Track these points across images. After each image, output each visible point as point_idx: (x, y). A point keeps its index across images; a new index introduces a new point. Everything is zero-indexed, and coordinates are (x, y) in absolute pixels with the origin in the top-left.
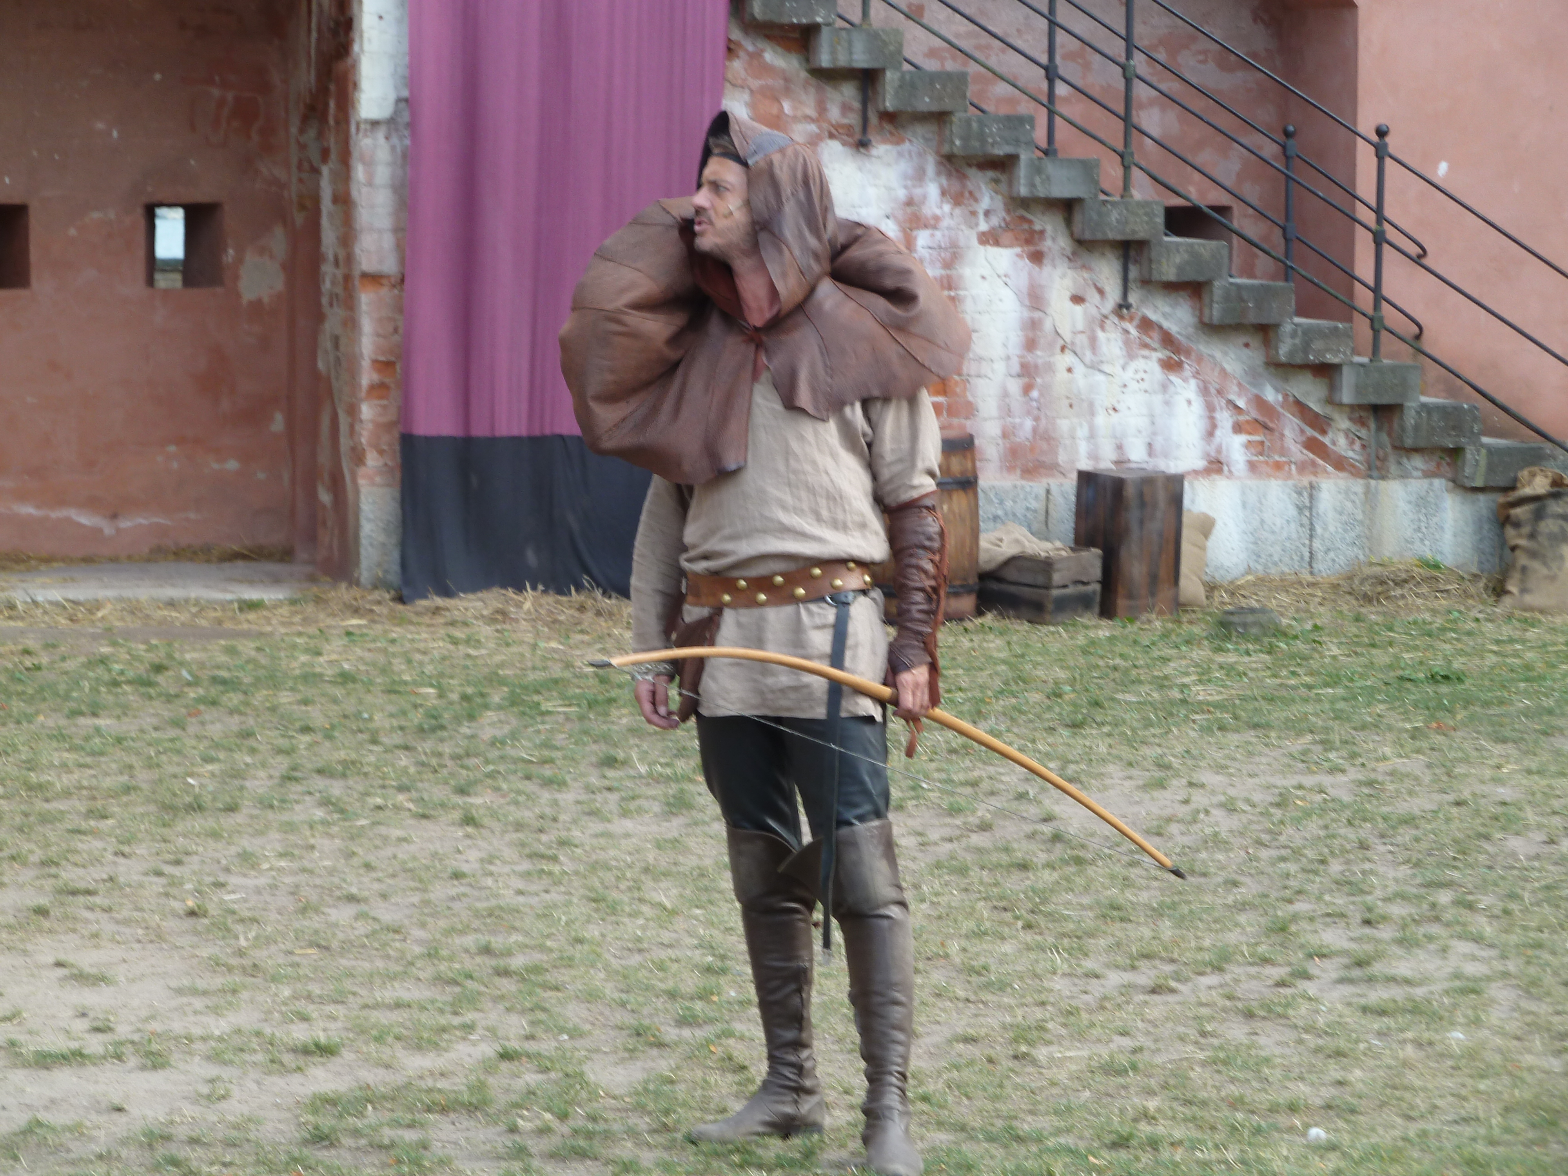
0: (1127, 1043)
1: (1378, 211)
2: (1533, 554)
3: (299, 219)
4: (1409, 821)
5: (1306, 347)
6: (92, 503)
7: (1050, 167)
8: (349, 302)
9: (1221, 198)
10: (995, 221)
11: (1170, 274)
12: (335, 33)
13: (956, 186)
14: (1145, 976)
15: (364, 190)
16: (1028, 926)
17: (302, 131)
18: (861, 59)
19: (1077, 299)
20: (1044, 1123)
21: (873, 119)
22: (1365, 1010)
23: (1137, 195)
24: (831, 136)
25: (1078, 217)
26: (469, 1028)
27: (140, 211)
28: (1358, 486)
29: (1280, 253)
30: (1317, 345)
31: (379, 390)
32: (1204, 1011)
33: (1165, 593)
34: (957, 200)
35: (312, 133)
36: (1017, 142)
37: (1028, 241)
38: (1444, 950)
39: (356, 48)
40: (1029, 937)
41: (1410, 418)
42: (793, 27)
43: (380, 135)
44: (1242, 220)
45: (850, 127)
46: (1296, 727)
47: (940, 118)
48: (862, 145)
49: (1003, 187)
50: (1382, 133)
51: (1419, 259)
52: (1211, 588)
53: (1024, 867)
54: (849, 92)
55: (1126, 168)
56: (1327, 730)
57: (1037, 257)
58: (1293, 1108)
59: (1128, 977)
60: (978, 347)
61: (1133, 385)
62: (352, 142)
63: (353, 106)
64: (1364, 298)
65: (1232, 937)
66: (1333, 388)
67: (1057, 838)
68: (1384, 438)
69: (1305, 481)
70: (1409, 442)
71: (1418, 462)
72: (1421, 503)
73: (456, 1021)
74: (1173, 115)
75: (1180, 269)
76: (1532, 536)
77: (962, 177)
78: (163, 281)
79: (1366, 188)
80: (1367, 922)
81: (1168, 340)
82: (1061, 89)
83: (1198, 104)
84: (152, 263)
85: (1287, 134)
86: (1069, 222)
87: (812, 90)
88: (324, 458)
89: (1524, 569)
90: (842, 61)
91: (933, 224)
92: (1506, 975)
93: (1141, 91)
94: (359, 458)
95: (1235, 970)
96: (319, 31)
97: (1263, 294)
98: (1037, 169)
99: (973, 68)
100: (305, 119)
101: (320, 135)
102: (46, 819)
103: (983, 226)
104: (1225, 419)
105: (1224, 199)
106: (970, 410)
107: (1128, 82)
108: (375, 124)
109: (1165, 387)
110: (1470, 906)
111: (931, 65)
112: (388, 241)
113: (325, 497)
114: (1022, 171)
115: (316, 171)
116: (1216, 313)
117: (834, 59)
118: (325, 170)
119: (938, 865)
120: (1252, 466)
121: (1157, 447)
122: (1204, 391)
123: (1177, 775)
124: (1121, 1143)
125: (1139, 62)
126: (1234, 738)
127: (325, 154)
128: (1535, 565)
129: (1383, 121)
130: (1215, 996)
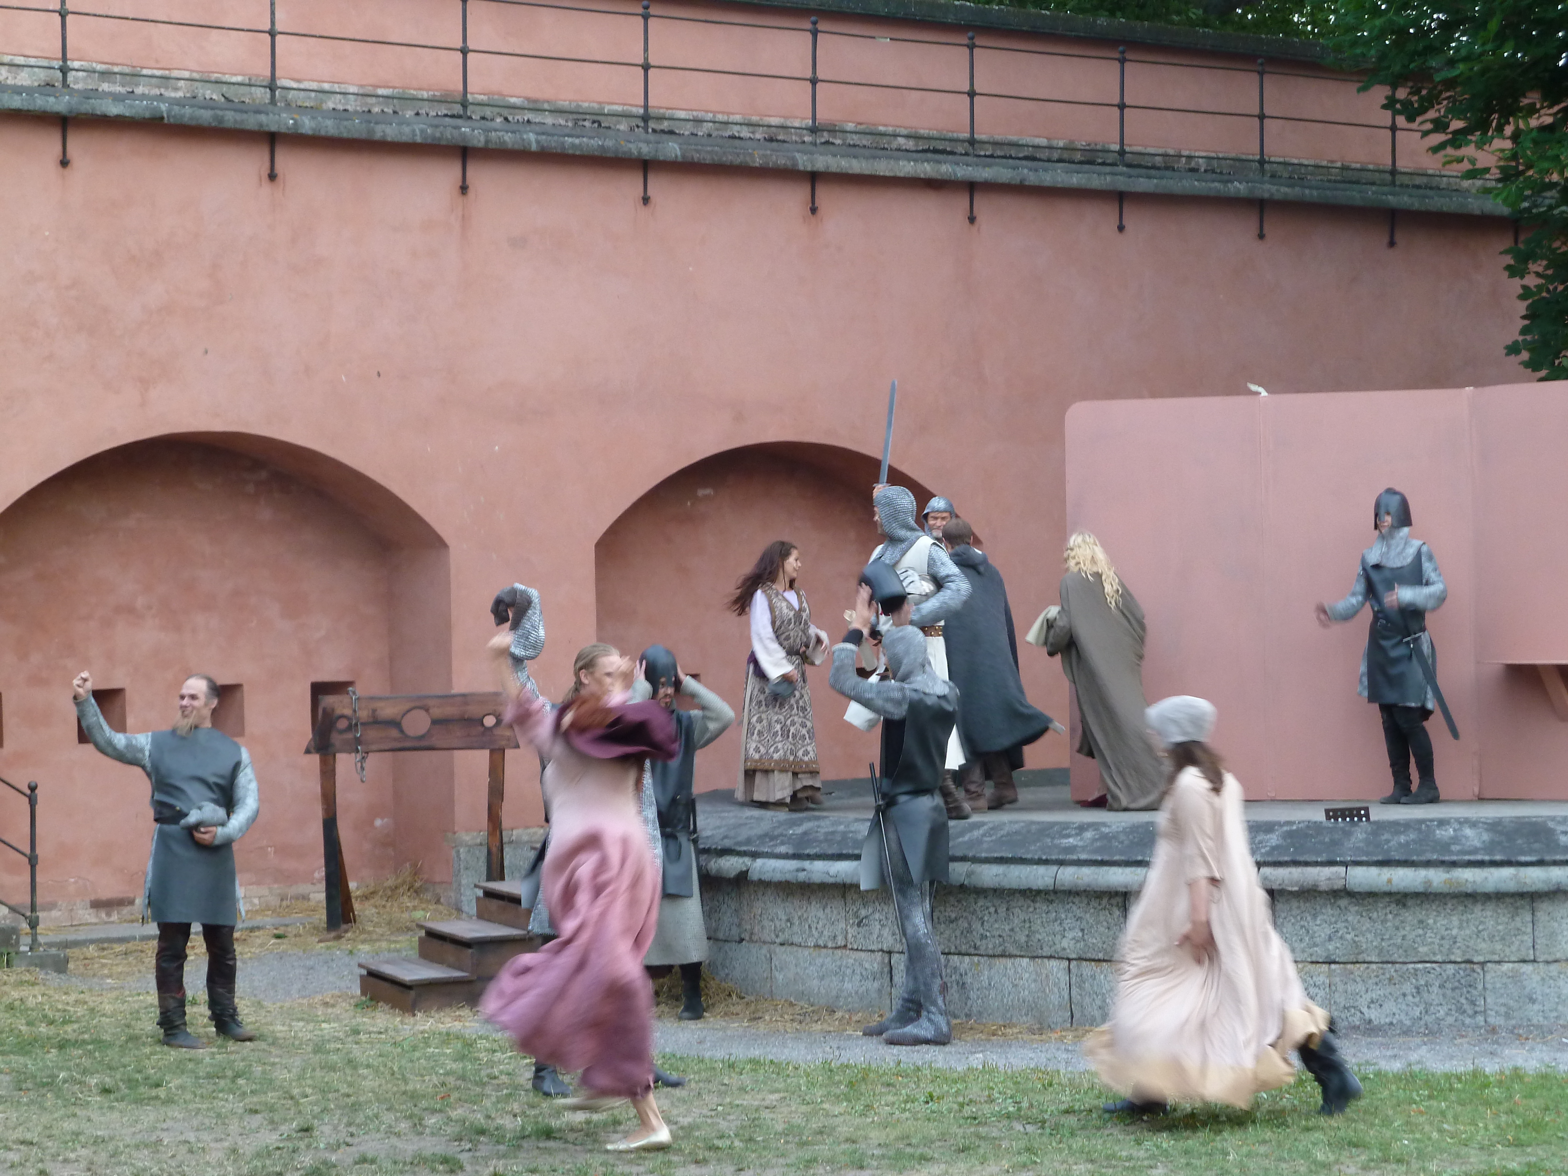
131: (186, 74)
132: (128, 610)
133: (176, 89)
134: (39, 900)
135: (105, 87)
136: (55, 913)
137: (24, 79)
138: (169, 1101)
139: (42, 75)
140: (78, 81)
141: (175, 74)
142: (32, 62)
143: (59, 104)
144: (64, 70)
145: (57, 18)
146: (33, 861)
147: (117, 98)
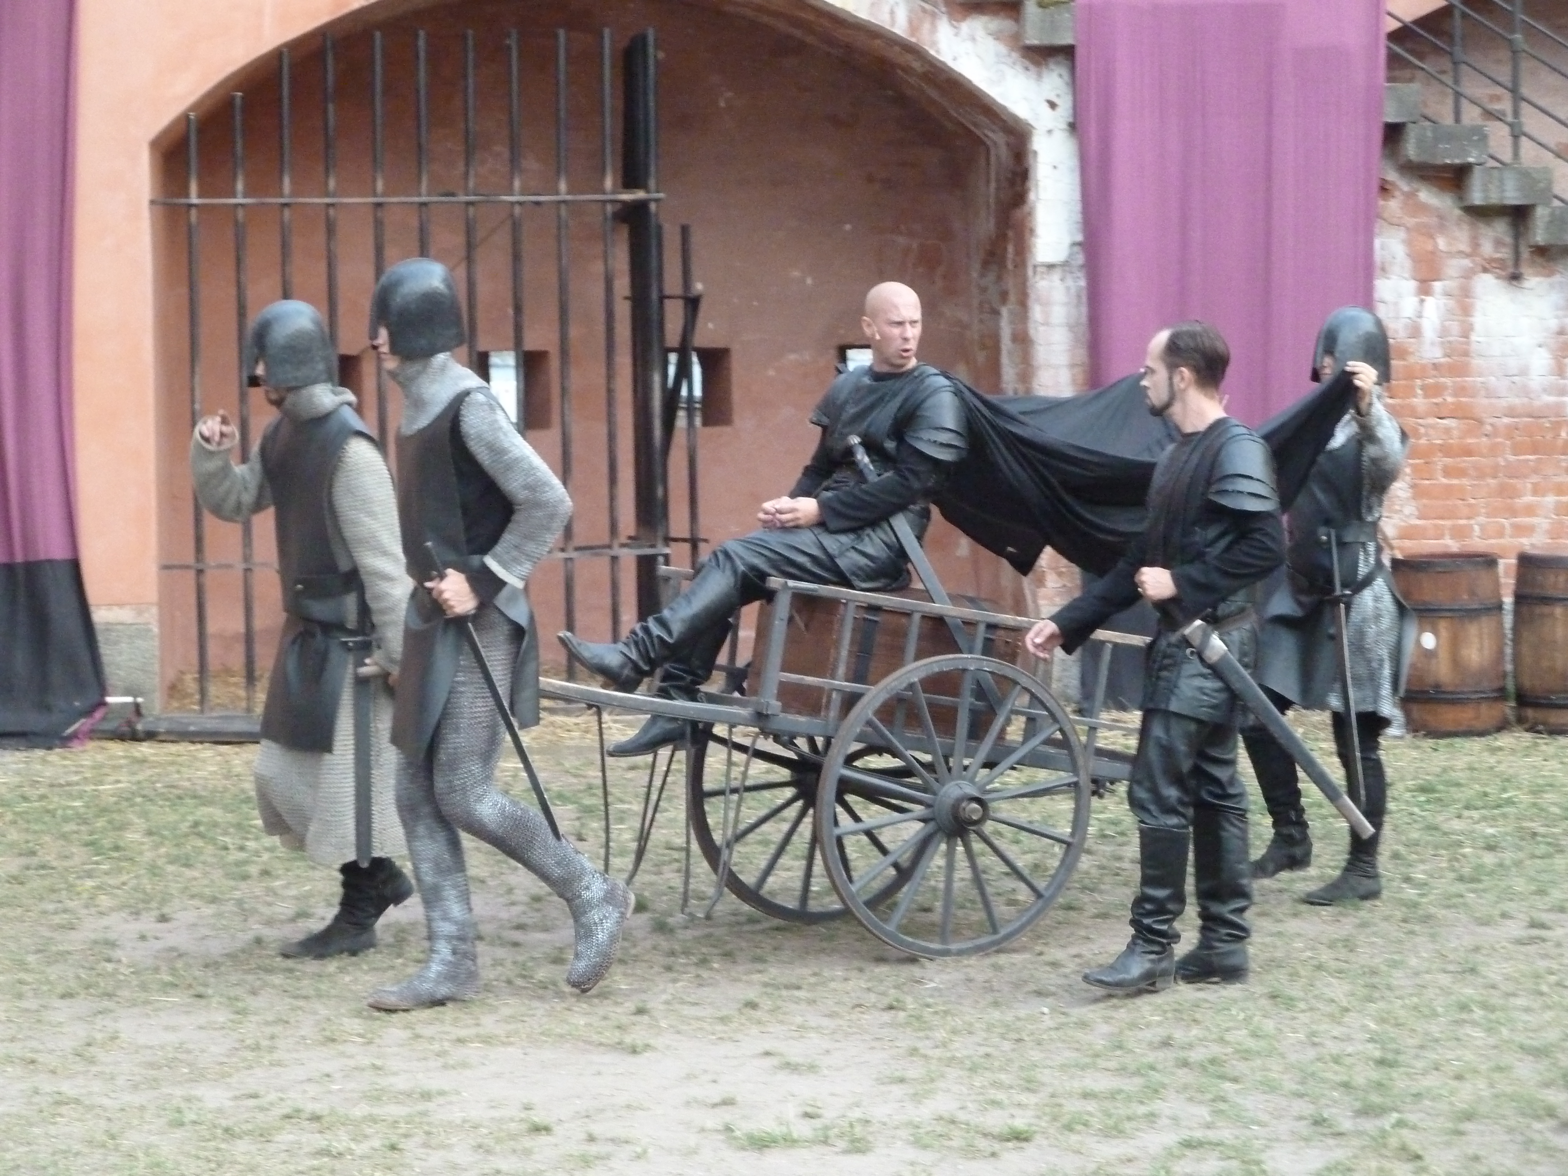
3: (981, 357)
12: (1012, 183)
15: (1042, 329)
17: (982, 275)
18: (1512, 196)
21: (1525, 253)
24: (1485, 270)
26: (1154, 1117)
27: (833, 353)
35: (991, 277)
39: (1032, 196)
42: (1446, 168)
43: (1056, 277)
45: (1502, 260)
48: (1515, 277)
54: (1501, 228)
62: (1028, 284)
63: (1031, 252)
73: (1142, 1110)
87: (1465, 227)
90: (1494, 198)
96: (998, 181)
100: (985, 264)
101: (999, 278)
108: (1051, 267)
115: (996, 313)
117: (1486, 197)
118: (1004, 311)
127: (1004, 297)
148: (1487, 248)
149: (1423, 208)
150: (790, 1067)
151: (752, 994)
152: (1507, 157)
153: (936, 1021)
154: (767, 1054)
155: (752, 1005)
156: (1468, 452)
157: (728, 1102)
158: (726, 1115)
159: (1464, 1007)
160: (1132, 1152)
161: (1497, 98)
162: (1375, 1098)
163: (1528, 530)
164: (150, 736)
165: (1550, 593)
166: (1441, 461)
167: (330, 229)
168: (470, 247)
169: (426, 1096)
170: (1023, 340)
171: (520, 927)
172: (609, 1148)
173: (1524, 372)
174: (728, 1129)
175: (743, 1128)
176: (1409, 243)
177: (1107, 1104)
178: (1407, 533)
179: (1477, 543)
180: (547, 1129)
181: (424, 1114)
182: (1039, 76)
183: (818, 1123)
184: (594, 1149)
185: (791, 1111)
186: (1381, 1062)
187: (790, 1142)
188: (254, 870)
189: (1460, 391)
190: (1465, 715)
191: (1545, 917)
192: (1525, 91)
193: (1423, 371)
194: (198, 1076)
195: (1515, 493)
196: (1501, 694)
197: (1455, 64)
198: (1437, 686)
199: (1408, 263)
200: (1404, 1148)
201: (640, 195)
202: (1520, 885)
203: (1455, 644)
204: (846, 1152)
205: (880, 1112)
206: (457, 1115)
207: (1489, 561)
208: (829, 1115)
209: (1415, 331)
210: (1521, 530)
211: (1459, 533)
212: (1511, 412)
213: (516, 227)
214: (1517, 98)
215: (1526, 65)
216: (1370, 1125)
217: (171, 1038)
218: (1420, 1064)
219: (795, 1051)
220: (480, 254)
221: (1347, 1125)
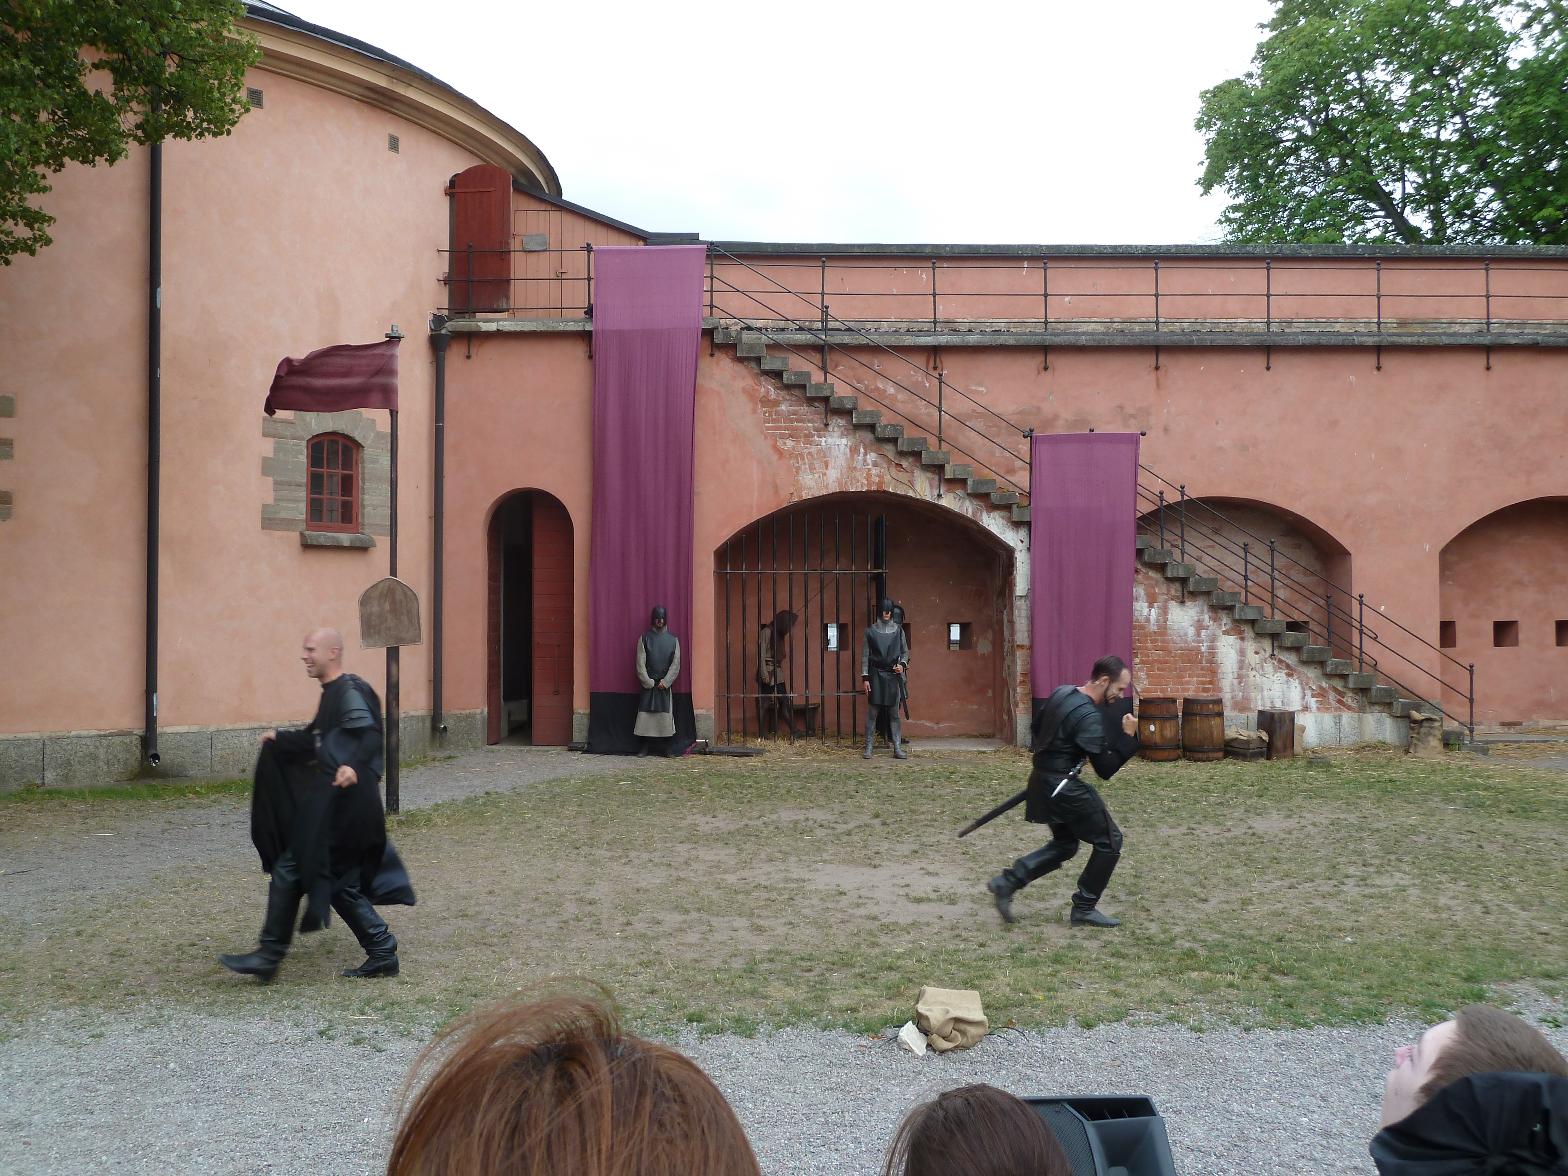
0: (1281, 905)
1: (1361, 622)
2: (1419, 740)
3: (997, 628)
4: (1378, 831)
5: (1336, 669)
6: (931, 719)
7: (1246, 609)
8: (1013, 654)
9: (1306, 619)
10: (1228, 627)
11: (1288, 644)
13: (1214, 615)
14: (1287, 882)
15: (1018, 618)
16: (1245, 865)
17: (998, 599)
18: (1181, 574)
19: (1256, 653)
20: (1250, 932)
21: (1186, 594)
22: (1364, 896)
23: (1276, 618)
24: (1172, 599)
25: (1256, 626)
26: (1055, 894)
27: (946, 625)
28: (1356, 715)
29: (1326, 636)
30: (1340, 668)
31: (1023, 682)
32: (1308, 895)
33: (1289, 752)
34: (1215, 620)
35: (1000, 600)
36: (1235, 601)
37: (1239, 634)
38: (1392, 876)
39: (1015, 572)
40: (1245, 868)
41: (1374, 693)
42: (1158, 564)
43: (1023, 601)
44: (1312, 626)
45: (1178, 596)
46: (1338, 798)
47: (1208, 593)
48: (1183, 602)
49: (1231, 616)
50: (1361, 597)
51: (1375, 639)
52: (1305, 750)
53: (1243, 844)
54: (1178, 585)
55: (1273, 609)
56: (1347, 799)
57: (1242, 639)
58: (1340, 930)
59: (1280, 883)
60: (1222, 669)
61: (1276, 682)
62: (1014, 603)
63: (1014, 591)
64: (1356, 652)
65: (1317, 869)
66: (1346, 682)
67: (1253, 834)
68: (1364, 699)
69: (1337, 714)
70: (1373, 701)
71: (1377, 708)
72: (1378, 721)
73: (1051, 892)
74: (1288, 591)
75: (1292, 642)
76: (1418, 733)
77: (1216, 612)
78: (952, 647)
79: (1356, 614)
80: (1364, 865)
81: (1288, 666)
82: (1249, 583)
83: (1297, 587)
84: (950, 642)
85: (1328, 597)
86: (1253, 627)
87: (1165, 584)
88: (1005, 705)
89: (1415, 745)
90: (1175, 575)
91: (1207, 628)
92: (1414, 885)
93: (1277, 583)
94: (1017, 705)
95: (1318, 881)
96: (1003, 567)
97: (1321, 651)
98: (1242, 610)
99: (1219, 576)
100: (999, 596)
101: (1003, 600)
102: (916, 821)
103: (1224, 629)
104: (1309, 693)
105: (1307, 619)
106: (1221, 690)
107: (1273, 581)
108: (1021, 597)
109: (1287, 682)
110: (1401, 861)
111: (1205, 576)
112: (1026, 635)
113: (1006, 718)
114: (1237, 610)
115: (1003, 613)
116: (1305, 658)
117: (1173, 574)
118: (1005, 612)
119: (1213, 843)
120: (1318, 709)
121: (1286, 701)
122: (1301, 683)
123: (1295, 814)
124: (1280, 940)
125: (1276, 572)
126: (1315, 801)
127: (1005, 607)
128: (1420, 743)
129: (1361, 593)
130: (1310, 890)
131: (1551, 321)
132: (1520, 583)
133: (1546, 329)
134: (1475, 720)
135: (1509, 330)
136: (1482, 727)
137: (1467, 329)
138: (1543, 820)
139: (1477, 327)
140: (1494, 328)
141: (1545, 322)
142: (1471, 321)
143: (1486, 340)
144: (1488, 324)
145: (1484, 299)
146: (1471, 701)
147: (1515, 335)
148: (1173, 592)
149: (1151, 578)
150: (929, 873)
151: (916, 848)
152: (1180, 560)
153: (980, 858)
154: (922, 869)
155: (917, 852)
156: (1166, 662)
157: (908, 886)
158: (907, 890)
159: (1165, 857)
160: (1048, 907)
161: (1177, 540)
162: (1133, 889)
163: (1188, 690)
164: (711, 753)
165: (1195, 712)
166: (1156, 666)
167: (775, 581)
168: (822, 588)
169: (804, 881)
170: (1011, 622)
171: (836, 822)
172: (866, 900)
173: (1186, 635)
174: (907, 895)
175: (913, 894)
176: (1145, 590)
177: (1040, 889)
178: (1145, 690)
179: (1170, 694)
180: (845, 894)
181: (803, 887)
182: (1017, 532)
183: (938, 894)
184: (861, 901)
185: (929, 889)
186: (1136, 876)
187: (929, 900)
188: (745, 800)
189: (1164, 641)
190: (1165, 754)
191: (1195, 826)
192: (1186, 538)
193: (1150, 634)
194: (725, 872)
195: (1182, 677)
196: (1178, 747)
197: (1162, 528)
198: (1155, 744)
199: (1145, 597)
200: (1143, 907)
201: (880, 571)
202: (1184, 814)
203: (1161, 730)
204: (948, 904)
205: (960, 890)
206: (814, 888)
207: (1174, 701)
208: (942, 891)
209: (1148, 620)
210: (1184, 690)
211: (1162, 691)
212: (1181, 649)
213: (837, 581)
214: (1183, 540)
215: (1185, 528)
216: (1132, 899)
217: (716, 858)
218: (1149, 877)
219: (931, 868)
220: (825, 591)
221: (1123, 898)
